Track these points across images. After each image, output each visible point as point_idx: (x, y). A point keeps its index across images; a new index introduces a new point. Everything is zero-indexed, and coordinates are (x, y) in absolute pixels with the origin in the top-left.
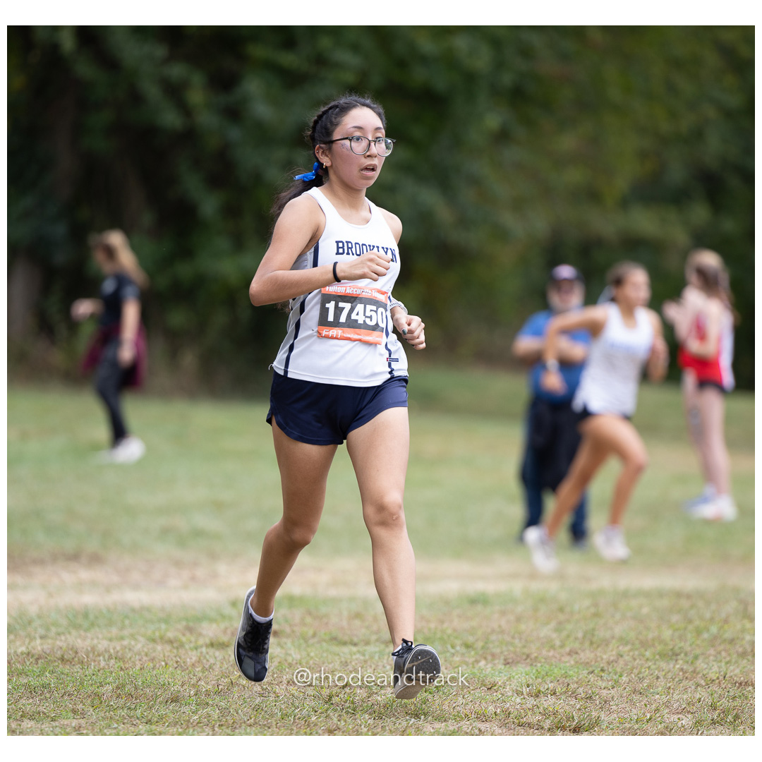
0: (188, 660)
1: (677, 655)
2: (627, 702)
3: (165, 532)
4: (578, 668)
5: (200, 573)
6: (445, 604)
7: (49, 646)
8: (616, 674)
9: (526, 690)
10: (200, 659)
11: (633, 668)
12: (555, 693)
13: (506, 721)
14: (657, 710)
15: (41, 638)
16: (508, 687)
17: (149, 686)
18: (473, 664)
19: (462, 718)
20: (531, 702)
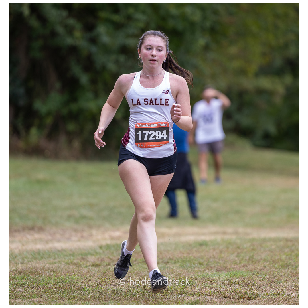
0: (84, 272)
1: (289, 266)
2: (269, 286)
3: (69, 217)
4: (247, 272)
5: (85, 234)
6: (189, 246)
7: (25, 267)
8: (264, 275)
9: (226, 282)
10: (88, 271)
11: (271, 272)
12: (238, 283)
13: (219, 296)
14: (282, 290)
15: (21, 263)
16: (219, 281)
17: (68, 283)
18: (203, 271)
19: (201, 295)
20: (229, 287)
